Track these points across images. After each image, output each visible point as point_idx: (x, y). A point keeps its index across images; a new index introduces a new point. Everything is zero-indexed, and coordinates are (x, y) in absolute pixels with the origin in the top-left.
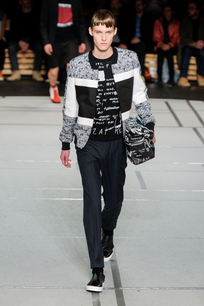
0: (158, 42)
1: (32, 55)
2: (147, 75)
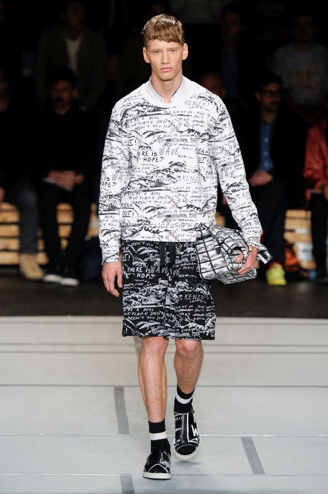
0: (317, 180)
1: (13, 217)
2: (290, 261)
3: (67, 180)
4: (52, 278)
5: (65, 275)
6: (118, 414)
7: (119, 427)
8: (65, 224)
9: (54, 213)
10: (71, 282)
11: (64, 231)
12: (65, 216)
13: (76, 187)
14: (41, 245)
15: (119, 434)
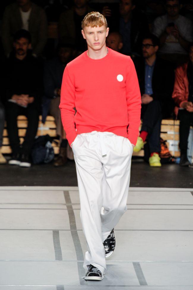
2: (164, 152)
3: (23, 100)
4: (14, 162)
6: (55, 247)
7: (56, 256)
8: (22, 128)
9: (16, 121)
10: (26, 164)
12: (22, 123)
13: (29, 105)
15: (56, 260)
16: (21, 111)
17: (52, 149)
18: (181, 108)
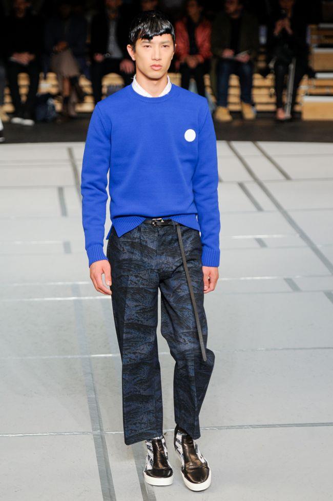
0: (181, 55)
3: (24, 58)
4: (17, 120)
5: (24, 118)
8: (24, 86)
9: (16, 79)
10: (29, 122)
11: (23, 91)
12: (23, 81)
14: (8, 99)
16: (22, 68)
17: (54, 107)
18: (183, 61)
